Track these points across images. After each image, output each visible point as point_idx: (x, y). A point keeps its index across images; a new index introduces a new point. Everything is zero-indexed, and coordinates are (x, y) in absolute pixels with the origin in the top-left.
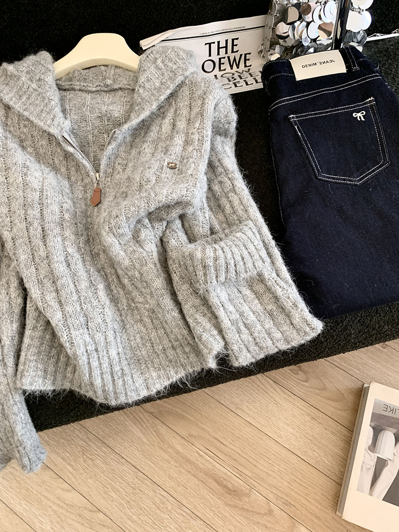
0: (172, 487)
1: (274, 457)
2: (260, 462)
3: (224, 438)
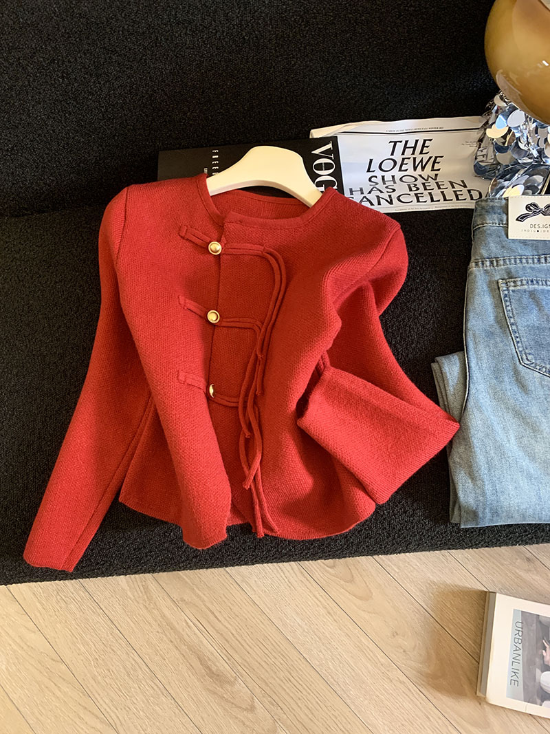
0: (148, 654)
1: (272, 647)
2: (255, 649)
3: (220, 612)
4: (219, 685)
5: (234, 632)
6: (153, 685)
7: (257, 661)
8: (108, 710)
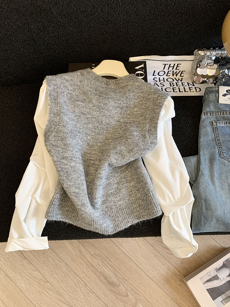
0: (83, 277)
1: (134, 271)
2: (127, 272)
3: (111, 258)
4: (113, 287)
5: (118, 266)
6: (86, 289)
7: (128, 277)
8: (69, 300)
